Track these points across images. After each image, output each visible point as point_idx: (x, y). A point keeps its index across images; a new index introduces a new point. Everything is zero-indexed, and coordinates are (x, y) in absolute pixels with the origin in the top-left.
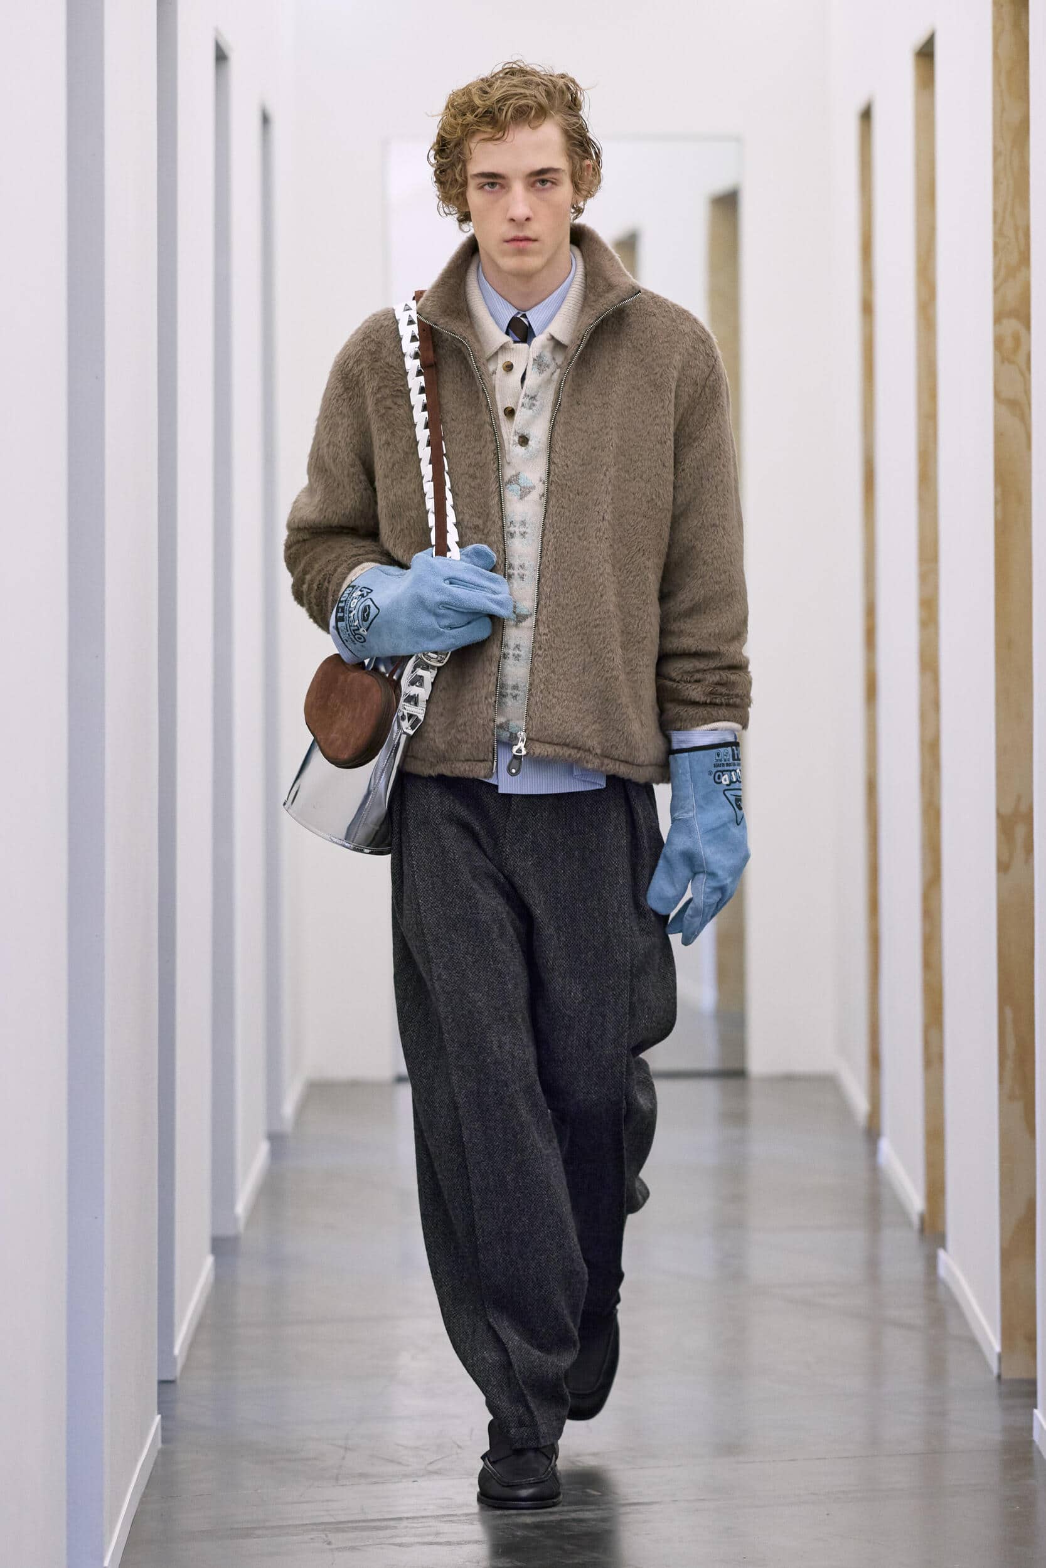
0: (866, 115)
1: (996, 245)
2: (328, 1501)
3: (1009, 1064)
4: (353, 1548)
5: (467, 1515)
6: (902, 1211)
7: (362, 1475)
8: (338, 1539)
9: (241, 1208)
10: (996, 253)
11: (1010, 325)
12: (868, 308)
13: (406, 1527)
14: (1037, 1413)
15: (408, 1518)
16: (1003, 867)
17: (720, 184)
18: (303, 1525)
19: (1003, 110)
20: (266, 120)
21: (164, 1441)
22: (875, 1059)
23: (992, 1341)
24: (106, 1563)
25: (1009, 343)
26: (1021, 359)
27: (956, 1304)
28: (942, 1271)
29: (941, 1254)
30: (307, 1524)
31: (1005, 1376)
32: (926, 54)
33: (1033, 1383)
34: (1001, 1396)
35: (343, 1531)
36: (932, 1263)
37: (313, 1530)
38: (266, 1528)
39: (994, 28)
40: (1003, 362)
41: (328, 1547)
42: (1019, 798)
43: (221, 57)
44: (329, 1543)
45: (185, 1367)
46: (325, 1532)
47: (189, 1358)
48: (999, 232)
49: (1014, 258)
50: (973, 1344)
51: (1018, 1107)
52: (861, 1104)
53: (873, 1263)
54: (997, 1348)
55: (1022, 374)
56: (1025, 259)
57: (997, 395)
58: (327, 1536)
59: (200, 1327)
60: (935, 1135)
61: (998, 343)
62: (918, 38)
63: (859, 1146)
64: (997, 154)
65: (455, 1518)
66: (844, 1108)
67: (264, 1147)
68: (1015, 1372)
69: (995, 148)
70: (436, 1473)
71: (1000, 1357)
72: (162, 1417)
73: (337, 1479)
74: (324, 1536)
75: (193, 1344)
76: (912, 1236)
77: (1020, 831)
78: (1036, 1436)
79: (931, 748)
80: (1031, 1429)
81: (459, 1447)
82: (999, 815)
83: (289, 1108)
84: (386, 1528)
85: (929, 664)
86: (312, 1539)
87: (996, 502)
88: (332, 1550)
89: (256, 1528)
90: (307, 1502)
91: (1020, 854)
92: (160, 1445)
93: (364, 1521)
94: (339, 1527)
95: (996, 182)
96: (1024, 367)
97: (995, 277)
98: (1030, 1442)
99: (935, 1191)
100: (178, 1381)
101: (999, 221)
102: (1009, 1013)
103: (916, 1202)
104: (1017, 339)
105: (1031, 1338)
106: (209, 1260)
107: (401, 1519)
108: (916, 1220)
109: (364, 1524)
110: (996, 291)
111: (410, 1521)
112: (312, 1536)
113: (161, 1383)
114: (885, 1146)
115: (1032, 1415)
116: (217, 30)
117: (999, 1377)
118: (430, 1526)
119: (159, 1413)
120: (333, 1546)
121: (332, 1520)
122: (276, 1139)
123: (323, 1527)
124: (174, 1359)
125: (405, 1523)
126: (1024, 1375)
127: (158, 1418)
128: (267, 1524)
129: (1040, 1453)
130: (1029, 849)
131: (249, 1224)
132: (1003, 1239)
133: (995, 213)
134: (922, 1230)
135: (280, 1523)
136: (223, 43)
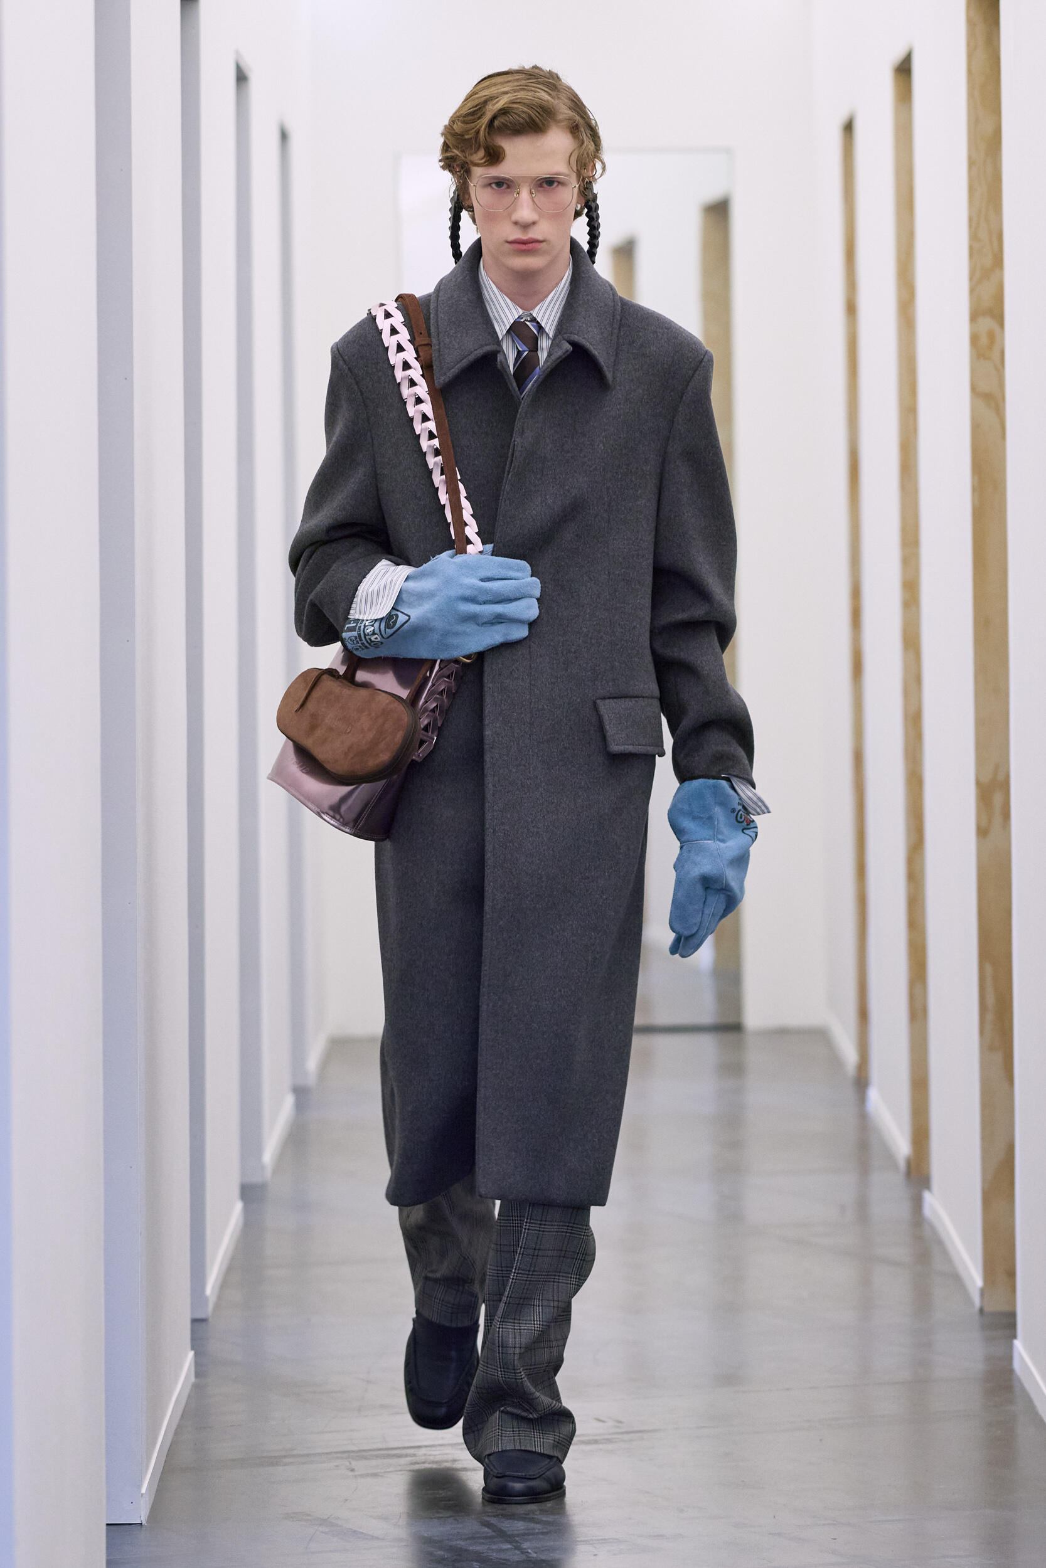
0: (849, 128)
1: (971, 248)
2: (352, 1430)
3: (990, 1017)
4: (375, 1475)
6: (889, 1157)
7: (382, 1406)
8: (360, 1466)
9: (268, 1156)
10: (971, 256)
11: (986, 323)
12: (851, 309)
14: (1018, 1344)
15: (426, 1446)
16: (982, 832)
17: (712, 193)
18: (327, 1453)
19: (977, 121)
20: (284, 136)
21: (198, 1375)
22: (863, 1014)
23: (974, 1276)
24: (143, 1491)
25: (984, 340)
26: (995, 355)
27: (940, 1242)
28: (927, 1211)
29: (927, 1196)
30: (331, 1453)
31: (987, 1309)
32: (904, 69)
33: (1013, 1315)
34: (985, 1327)
35: (366, 1458)
36: (917, 1203)
37: (338, 1458)
38: (294, 1456)
39: (968, 45)
40: (978, 358)
41: (351, 1474)
42: (997, 767)
43: (241, 78)
44: (353, 1470)
45: (217, 1306)
46: (350, 1460)
47: (220, 1297)
48: (974, 237)
49: (988, 261)
50: (956, 1279)
51: (998, 1057)
52: (850, 1056)
53: (862, 1205)
54: (979, 1282)
55: (998, 370)
56: (998, 261)
57: (973, 389)
58: (350, 1463)
59: (230, 1270)
60: (920, 1084)
61: (974, 339)
62: (897, 55)
63: (849, 1093)
64: (971, 163)
66: (835, 1060)
67: (289, 1100)
68: (997, 1305)
69: (970, 158)
71: (983, 1292)
72: (196, 1354)
73: (360, 1410)
74: (348, 1464)
75: (224, 1284)
76: (898, 1179)
77: (998, 799)
78: (1016, 1365)
79: (914, 721)
80: (1009, 1358)
82: (978, 783)
83: (312, 1064)
84: (406, 1456)
85: (911, 642)
86: (337, 1466)
87: (974, 489)
88: (356, 1477)
89: (285, 1457)
90: (330, 1432)
91: (997, 820)
92: (193, 1379)
93: (385, 1449)
94: (362, 1455)
95: (971, 190)
96: (998, 363)
97: (971, 279)
98: (1011, 1371)
99: (921, 1136)
100: (210, 1320)
101: (974, 225)
102: (989, 969)
103: (902, 1146)
104: (991, 336)
105: (1011, 1274)
106: (239, 1206)
107: (419, 1447)
108: (902, 1164)
109: (385, 1452)
110: (972, 291)
111: (429, 1448)
112: (336, 1464)
113: (195, 1321)
114: (874, 1095)
115: (1011, 1347)
116: (237, 52)
117: (981, 1310)
119: (192, 1349)
120: (356, 1473)
121: (356, 1449)
122: (301, 1093)
123: (346, 1455)
124: (206, 1299)
125: (423, 1451)
126: (1004, 1308)
127: (191, 1354)
128: (295, 1452)
129: (1019, 1381)
130: (1006, 816)
131: (275, 1172)
132: (984, 1180)
133: (970, 219)
134: (909, 1173)
135: (306, 1452)
136: (243, 65)
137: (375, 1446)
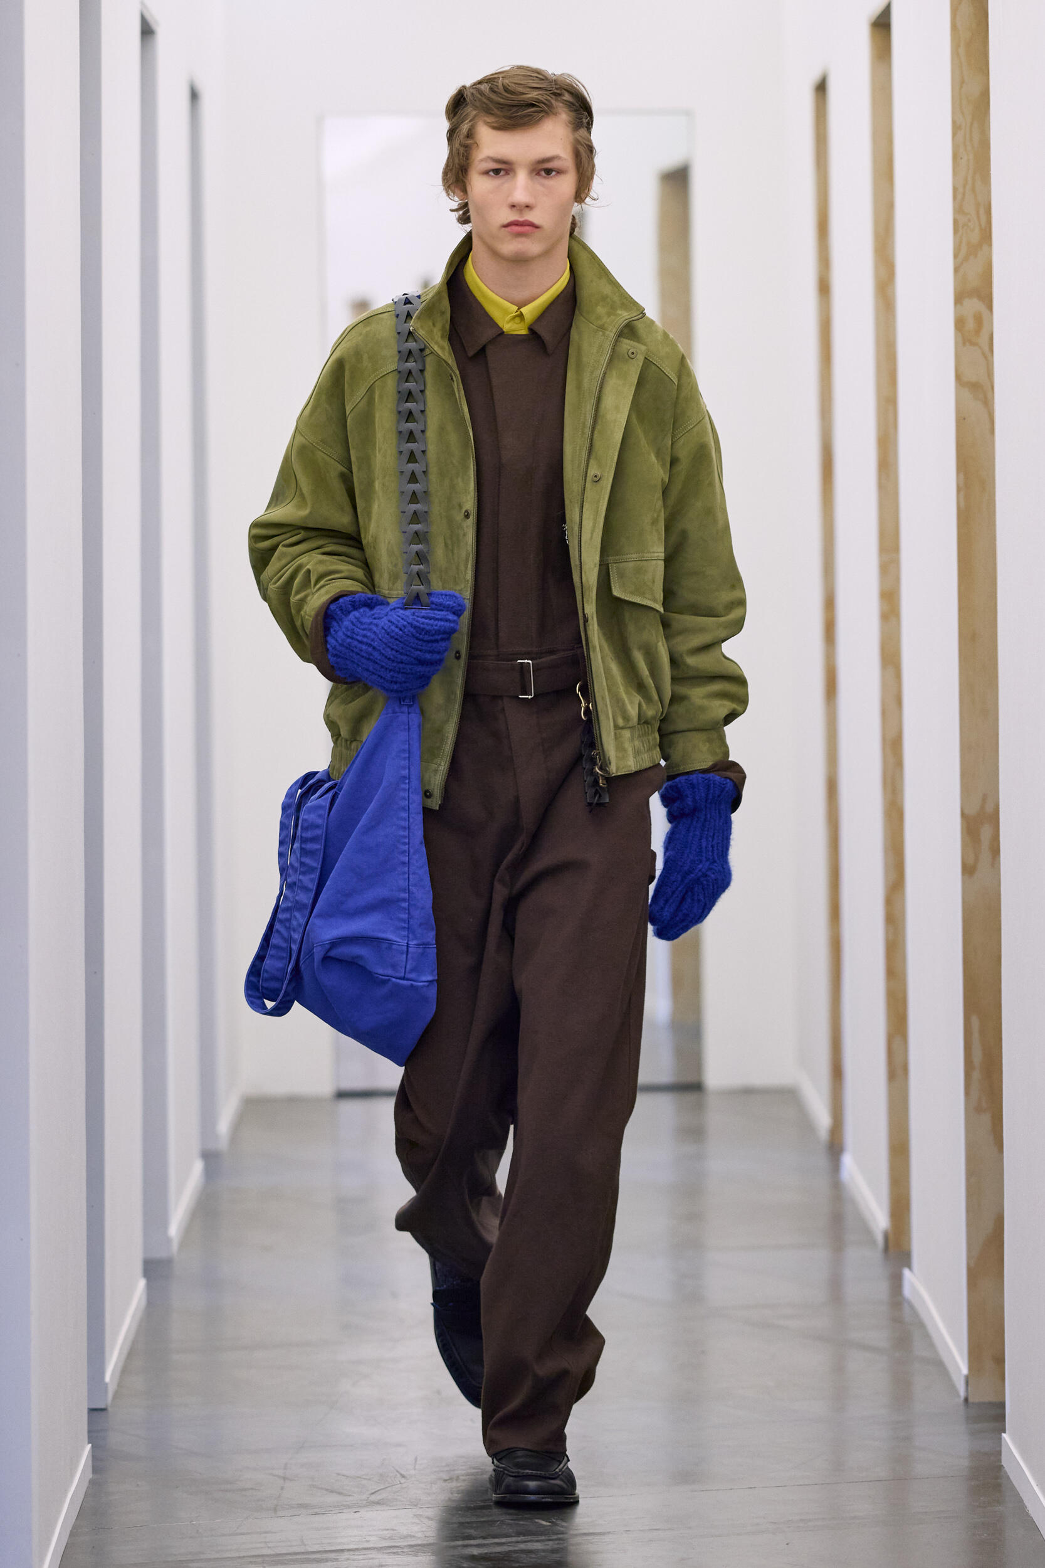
0: (821, 88)
1: (955, 221)
2: (266, 1532)
3: (976, 1075)
5: (411, 1546)
6: (866, 1229)
7: (302, 1506)
9: (174, 1230)
10: (956, 231)
11: (973, 305)
12: (824, 288)
13: (348, 1559)
14: (1007, 1438)
15: (349, 1550)
16: (968, 870)
17: (670, 160)
18: (239, 1557)
19: (962, 82)
20: (194, 96)
21: (96, 1469)
22: (837, 1072)
23: (959, 1363)
25: (971, 324)
26: (983, 340)
27: (921, 1325)
28: (907, 1291)
29: (906, 1272)
30: (244, 1557)
31: (971, 1400)
32: (882, 24)
33: (1002, 1405)
34: (971, 1419)
36: (896, 1283)
38: (201, 1560)
40: (964, 344)
42: (985, 798)
43: (147, 31)
45: (116, 1395)
46: (265, 1565)
47: (120, 1385)
48: (959, 210)
49: (975, 237)
50: (939, 1366)
51: (986, 1118)
52: (823, 1118)
53: (836, 1287)
54: (965, 1371)
55: (986, 358)
56: (986, 236)
57: (958, 377)
59: (131, 1354)
60: (899, 1149)
61: (960, 323)
62: (874, 9)
63: (822, 1161)
64: (956, 128)
65: (400, 1550)
66: (805, 1121)
67: (198, 1166)
68: (983, 1394)
69: (954, 122)
70: (378, 1503)
71: (967, 1380)
72: (92, 1446)
73: (275, 1510)
75: (125, 1370)
76: (875, 1255)
77: (986, 832)
78: (1006, 1462)
79: (893, 746)
80: (997, 1452)
81: (403, 1476)
82: (963, 815)
83: (224, 1126)
84: (327, 1560)
85: (891, 657)
87: (959, 490)
89: (192, 1561)
90: (242, 1534)
91: (985, 855)
92: (91, 1476)
93: (303, 1553)
94: (278, 1559)
95: (956, 157)
96: (986, 349)
97: (955, 256)
98: (1001, 1467)
99: (900, 1208)
100: (110, 1409)
101: (959, 197)
102: (975, 1022)
103: (880, 1219)
104: (979, 320)
105: (1000, 1360)
106: (142, 1283)
107: (342, 1551)
108: (880, 1239)
109: (305, 1557)
110: (957, 269)
111: (352, 1553)
113: (92, 1410)
114: (848, 1161)
115: (1000, 1439)
116: (143, 4)
117: (966, 1400)
118: (372, 1559)
119: (89, 1443)
121: (269, 1552)
122: (210, 1157)
123: (260, 1559)
124: (105, 1387)
125: (346, 1555)
126: (992, 1398)
127: (88, 1447)
128: (202, 1556)
129: (1008, 1478)
130: (995, 851)
131: (183, 1244)
132: (969, 1257)
133: (955, 190)
134: (886, 1248)
135: (217, 1556)
136: (147, 16)
137: (291, 1550)
